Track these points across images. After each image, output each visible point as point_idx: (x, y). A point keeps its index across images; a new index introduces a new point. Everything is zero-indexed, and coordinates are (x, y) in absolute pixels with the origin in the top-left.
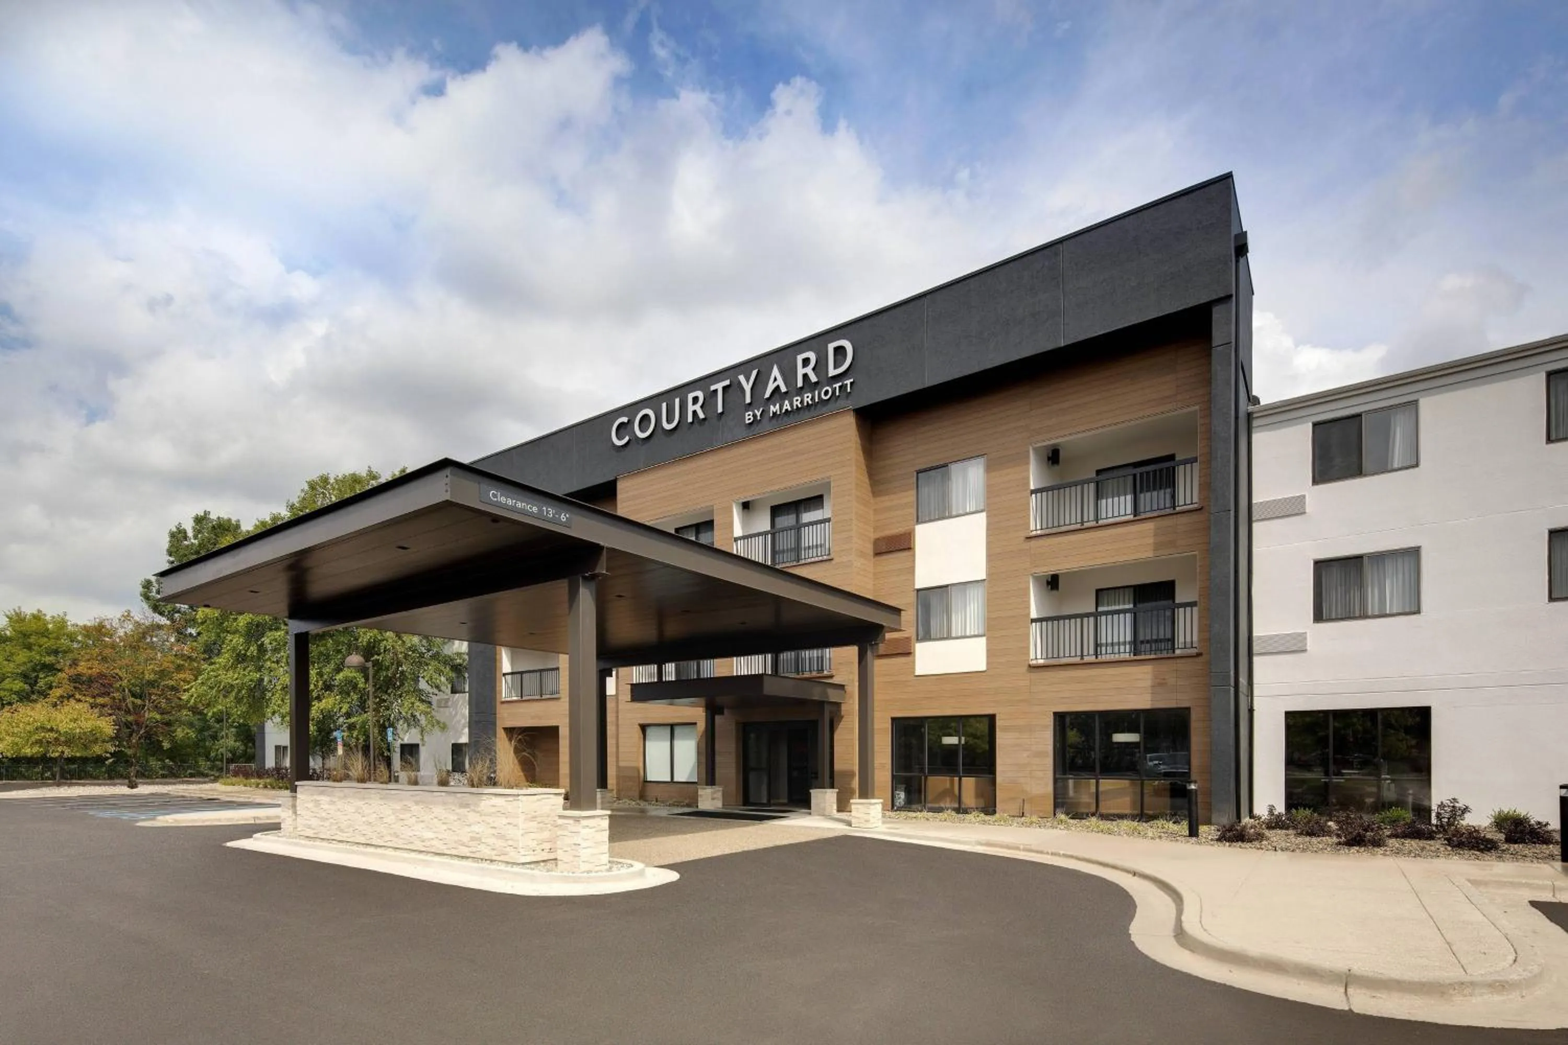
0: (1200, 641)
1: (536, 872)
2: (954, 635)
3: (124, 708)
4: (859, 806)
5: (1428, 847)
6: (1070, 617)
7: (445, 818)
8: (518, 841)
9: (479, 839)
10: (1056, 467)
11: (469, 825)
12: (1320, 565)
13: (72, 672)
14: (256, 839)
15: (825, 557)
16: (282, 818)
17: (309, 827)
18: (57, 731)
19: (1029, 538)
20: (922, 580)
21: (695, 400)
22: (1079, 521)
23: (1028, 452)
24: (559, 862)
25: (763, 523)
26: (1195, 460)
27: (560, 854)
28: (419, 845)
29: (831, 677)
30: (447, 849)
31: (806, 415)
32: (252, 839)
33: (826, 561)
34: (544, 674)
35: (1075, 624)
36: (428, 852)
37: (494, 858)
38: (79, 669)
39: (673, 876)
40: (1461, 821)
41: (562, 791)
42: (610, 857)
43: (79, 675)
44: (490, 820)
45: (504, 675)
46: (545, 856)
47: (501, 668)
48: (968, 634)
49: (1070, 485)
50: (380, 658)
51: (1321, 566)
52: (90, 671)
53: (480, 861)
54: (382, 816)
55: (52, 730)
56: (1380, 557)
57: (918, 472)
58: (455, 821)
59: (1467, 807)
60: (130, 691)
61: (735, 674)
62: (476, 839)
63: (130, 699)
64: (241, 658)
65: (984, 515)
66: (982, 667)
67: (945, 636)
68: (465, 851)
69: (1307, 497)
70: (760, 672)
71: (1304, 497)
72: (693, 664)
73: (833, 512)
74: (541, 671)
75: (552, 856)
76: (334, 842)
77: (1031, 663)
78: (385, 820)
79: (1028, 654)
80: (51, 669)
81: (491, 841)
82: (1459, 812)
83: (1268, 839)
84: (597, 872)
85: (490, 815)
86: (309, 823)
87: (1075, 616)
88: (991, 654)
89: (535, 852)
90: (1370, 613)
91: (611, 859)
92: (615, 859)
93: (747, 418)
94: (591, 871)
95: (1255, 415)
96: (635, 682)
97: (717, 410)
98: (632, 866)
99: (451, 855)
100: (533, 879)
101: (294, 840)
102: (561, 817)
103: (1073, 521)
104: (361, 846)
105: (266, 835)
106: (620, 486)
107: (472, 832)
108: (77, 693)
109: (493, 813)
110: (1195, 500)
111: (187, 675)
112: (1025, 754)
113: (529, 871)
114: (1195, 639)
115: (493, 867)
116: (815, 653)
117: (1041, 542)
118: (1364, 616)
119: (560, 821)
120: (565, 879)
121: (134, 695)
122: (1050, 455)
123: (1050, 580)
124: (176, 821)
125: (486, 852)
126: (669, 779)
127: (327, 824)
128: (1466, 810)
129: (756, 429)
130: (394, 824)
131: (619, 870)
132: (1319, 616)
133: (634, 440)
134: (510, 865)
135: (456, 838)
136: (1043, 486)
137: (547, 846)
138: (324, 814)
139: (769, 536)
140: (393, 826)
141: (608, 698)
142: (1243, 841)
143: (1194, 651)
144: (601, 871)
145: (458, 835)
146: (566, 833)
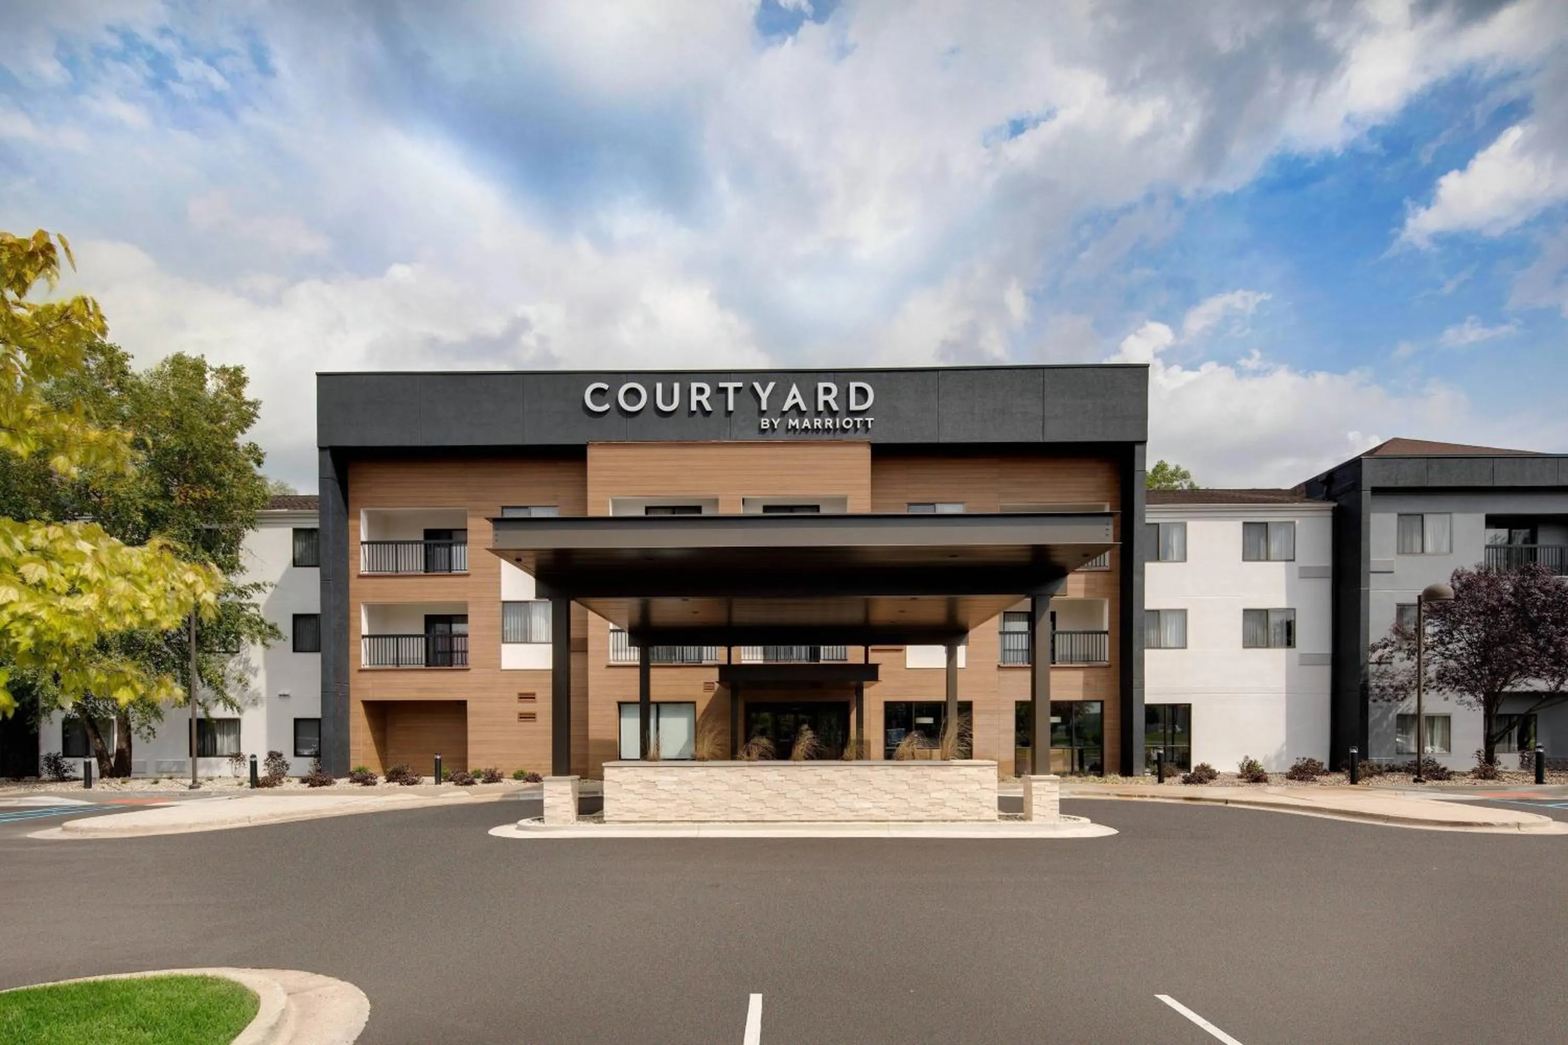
0: (1110, 657)
8: (994, 802)
31: (826, 437)
45: (362, 637)
47: (359, 629)
56: (1167, 612)
57: (910, 505)
62: (938, 804)
77: (999, 664)
79: (997, 657)
85: (957, 783)
88: (969, 656)
106: (591, 453)
110: (1107, 564)
112: (995, 732)
114: (1107, 655)
127: (670, 805)
129: (770, 437)
135: (907, 805)
138: (665, 796)
143: (1107, 663)
146: (1042, 793)
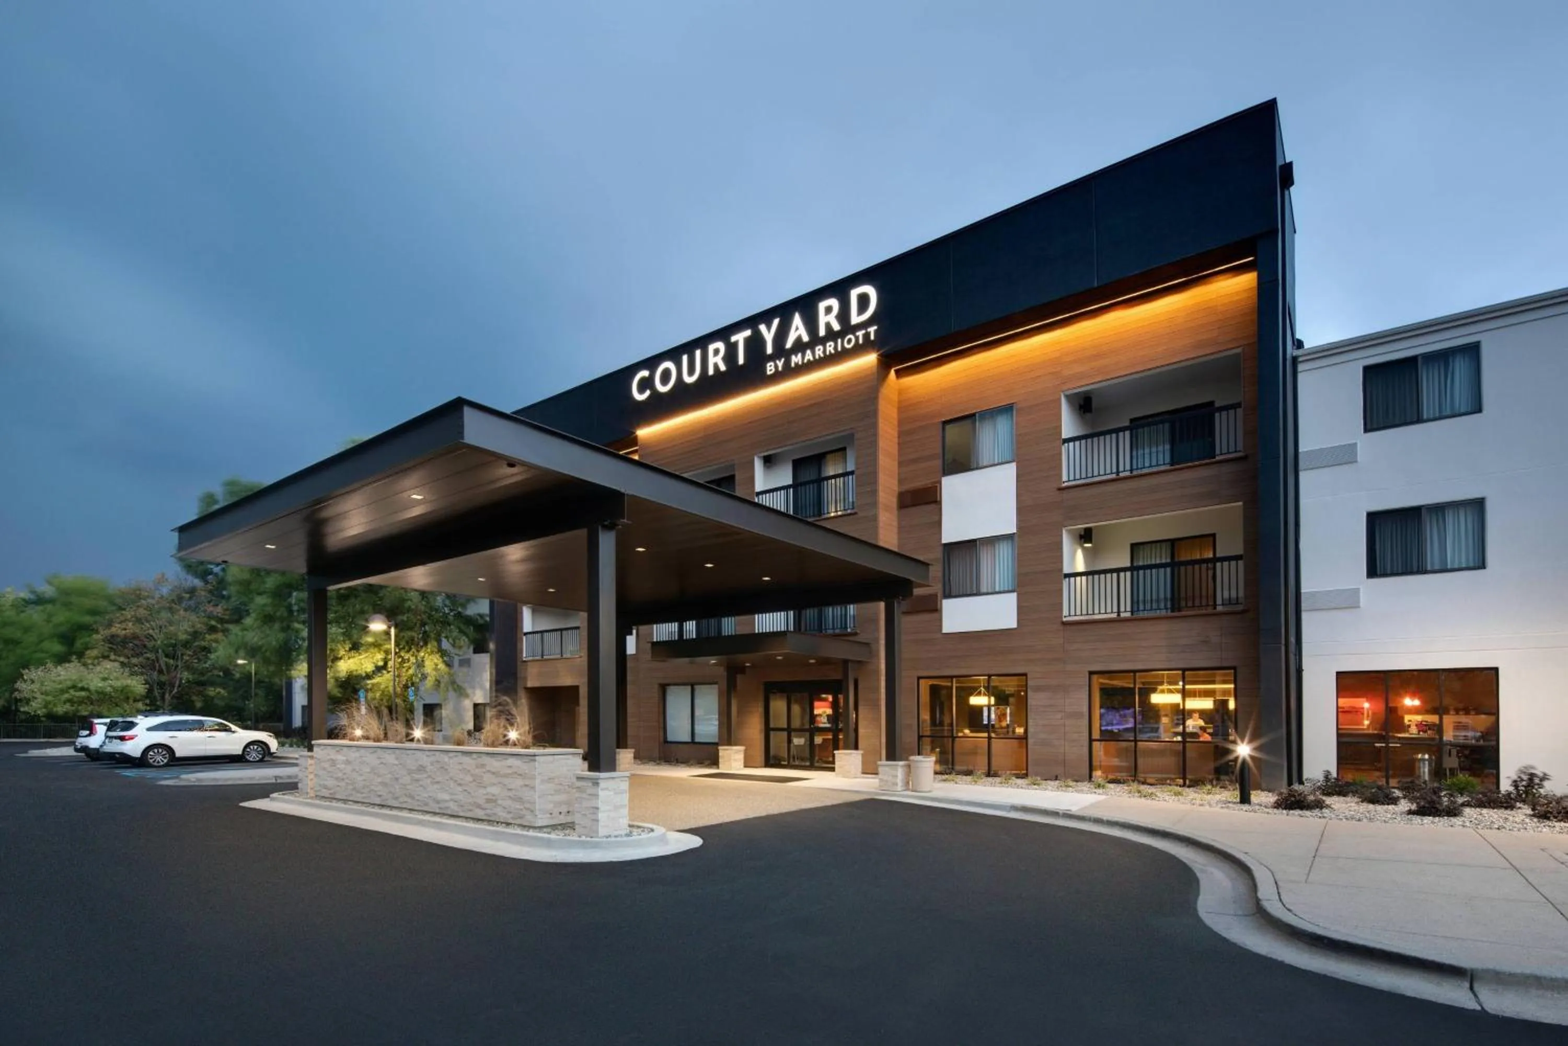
0: (1246, 597)
1: (553, 836)
2: (984, 590)
3: (157, 668)
4: (887, 769)
5: (1511, 818)
6: (1105, 572)
7: (462, 779)
8: (535, 803)
9: (495, 801)
10: (1088, 415)
11: (485, 787)
12: (1373, 518)
13: (107, 632)
14: (273, 799)
15: (849, 511)
16: (300, 778)
17: (326, 787)
18: (87, 690)
19: (1061, 489)
20: (950, 534)
21: (716, 352)
22: (1114, 470)
23: (1060, 399)
24: (577, 827)
25: (784, 476)
26: (1238, 405)
27: (577, 818)
28: (434, 807)
29: (856, 634)
30: (463, 811)
32: (268, 799)
33: (850, 514)
34: (564, 632)
35: (1111, 578)
36: (444, 814)
37: (510, 821)
38: (114, 630)
39: (696, 842)
40: (1540, 790)
41: (581, 751)
42: (630, 820)
43: (113, 636)
44: (506, 781)
45: (526, 634)
46: (563, 819)
47: (522, 628)
48: (997, 590)
49: (1104, 433)
50: (405, 618)
51: (1375, 519)
52: (124, 632)
53: (495, 823)
54: (397, 776)
55: (83, 689)
56: (1439, 509)
57: (945, 423)
58: (470, 782)
59: (1545, 774)
60: (163, 651)
61: (757, 631)
62: (491, 800)
63: (163, 660)
64: (268, 619)
65: (1014, 465)
66: (1014, 625)
67: (975, 592)
68: (480, 814)
69: (1359, 445)
70: (783, 629)
71: (1355, 444)
72: (713, 621)
73: (857, 464)
74: (561, 630)
75: (569, 819)
76: (350, 803)
77: (1064, 619)
78: (401, 781)
79: (1061, 610)
80: (88, 629)
81: (508, 803)
82: (1537, 781)
83: (1328, 806)
84: (616, 837)
85: (506, 776)
86: (326, 783)
87: (1111, 571)
88: (1022, 611)
89: (553, 815)
90: (1429, 568)
91: (631, 823)
92: (636, 823)
93: (768, 368)
94: (610, 836)
95: (1300, 359)
96: (655, 640)
97: (737, 362)
98: (652, 830)
99: (467, 818)
100: (549, 844)
101: (309, 801)
102: (580, 778)
103: (1108, 471)
104: (376, 807)
105: (284, 794)
106: (641, 442)
107: (487, 794)
108: (112, 654)
109: (509, 774)
110: (1240, 446)
111: (219, 636)
112: (1059, 716)
113: (546, 835)
114: (1241, 594)
115: (510, 830)
116: (838, 610)
117: (1073, 493)
118: (1422, 571)
119: (580, 784)
120: (583, 845)
121: (167, 656)
122: (1082, 403)
123: (1083, 533)
124: (198, 780)
125: (503, 815)
126: (689, 740)
127: (342, 784)
128: (1545, 778)
130: (409, 785)
131: (640, 835)
132: (1372, 572)
133: (655, 394)
134: (527, 829)
135: (471, 800)
136: (1075, 435)
137: (564, 809)
138: (340, 775)
139: (791, 490)
140: (408, 787)
141: (628, 657)
142: (1302, 808)
143: (1240, 608)
144: (621, 836)
145: (472, 797)
146: (584, 795)
